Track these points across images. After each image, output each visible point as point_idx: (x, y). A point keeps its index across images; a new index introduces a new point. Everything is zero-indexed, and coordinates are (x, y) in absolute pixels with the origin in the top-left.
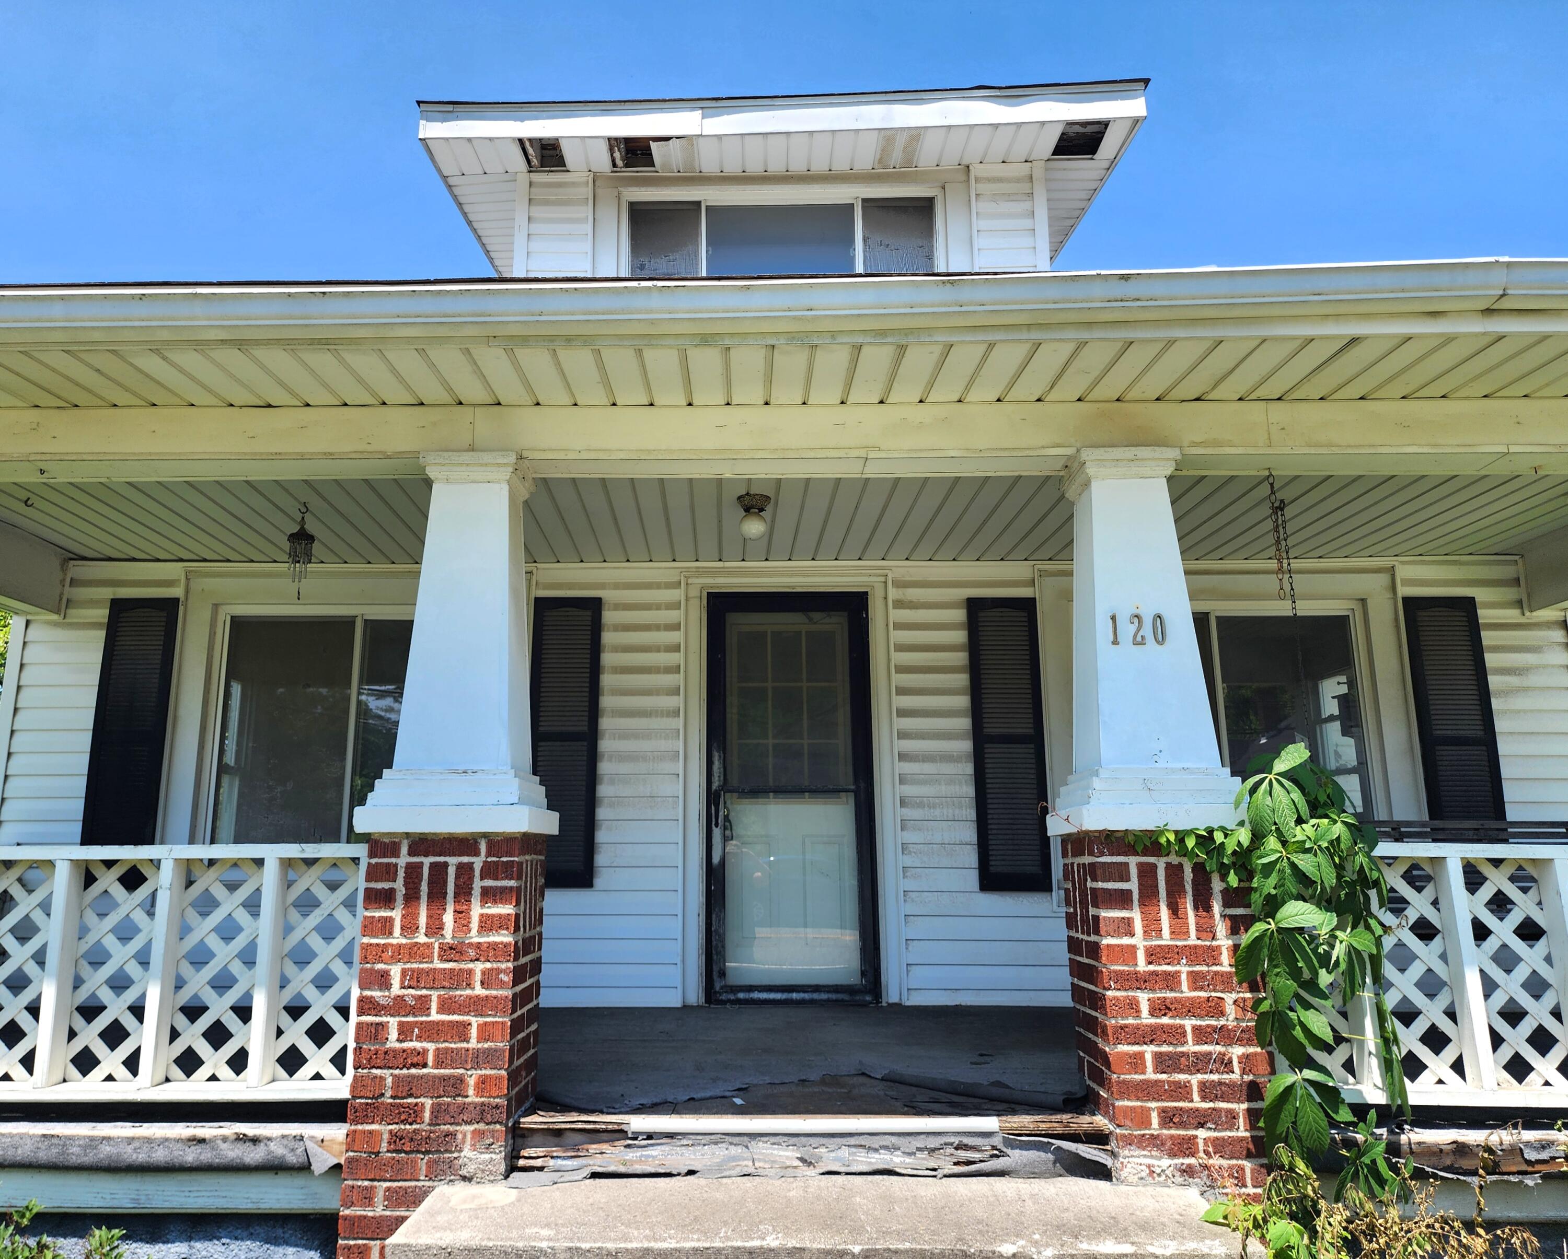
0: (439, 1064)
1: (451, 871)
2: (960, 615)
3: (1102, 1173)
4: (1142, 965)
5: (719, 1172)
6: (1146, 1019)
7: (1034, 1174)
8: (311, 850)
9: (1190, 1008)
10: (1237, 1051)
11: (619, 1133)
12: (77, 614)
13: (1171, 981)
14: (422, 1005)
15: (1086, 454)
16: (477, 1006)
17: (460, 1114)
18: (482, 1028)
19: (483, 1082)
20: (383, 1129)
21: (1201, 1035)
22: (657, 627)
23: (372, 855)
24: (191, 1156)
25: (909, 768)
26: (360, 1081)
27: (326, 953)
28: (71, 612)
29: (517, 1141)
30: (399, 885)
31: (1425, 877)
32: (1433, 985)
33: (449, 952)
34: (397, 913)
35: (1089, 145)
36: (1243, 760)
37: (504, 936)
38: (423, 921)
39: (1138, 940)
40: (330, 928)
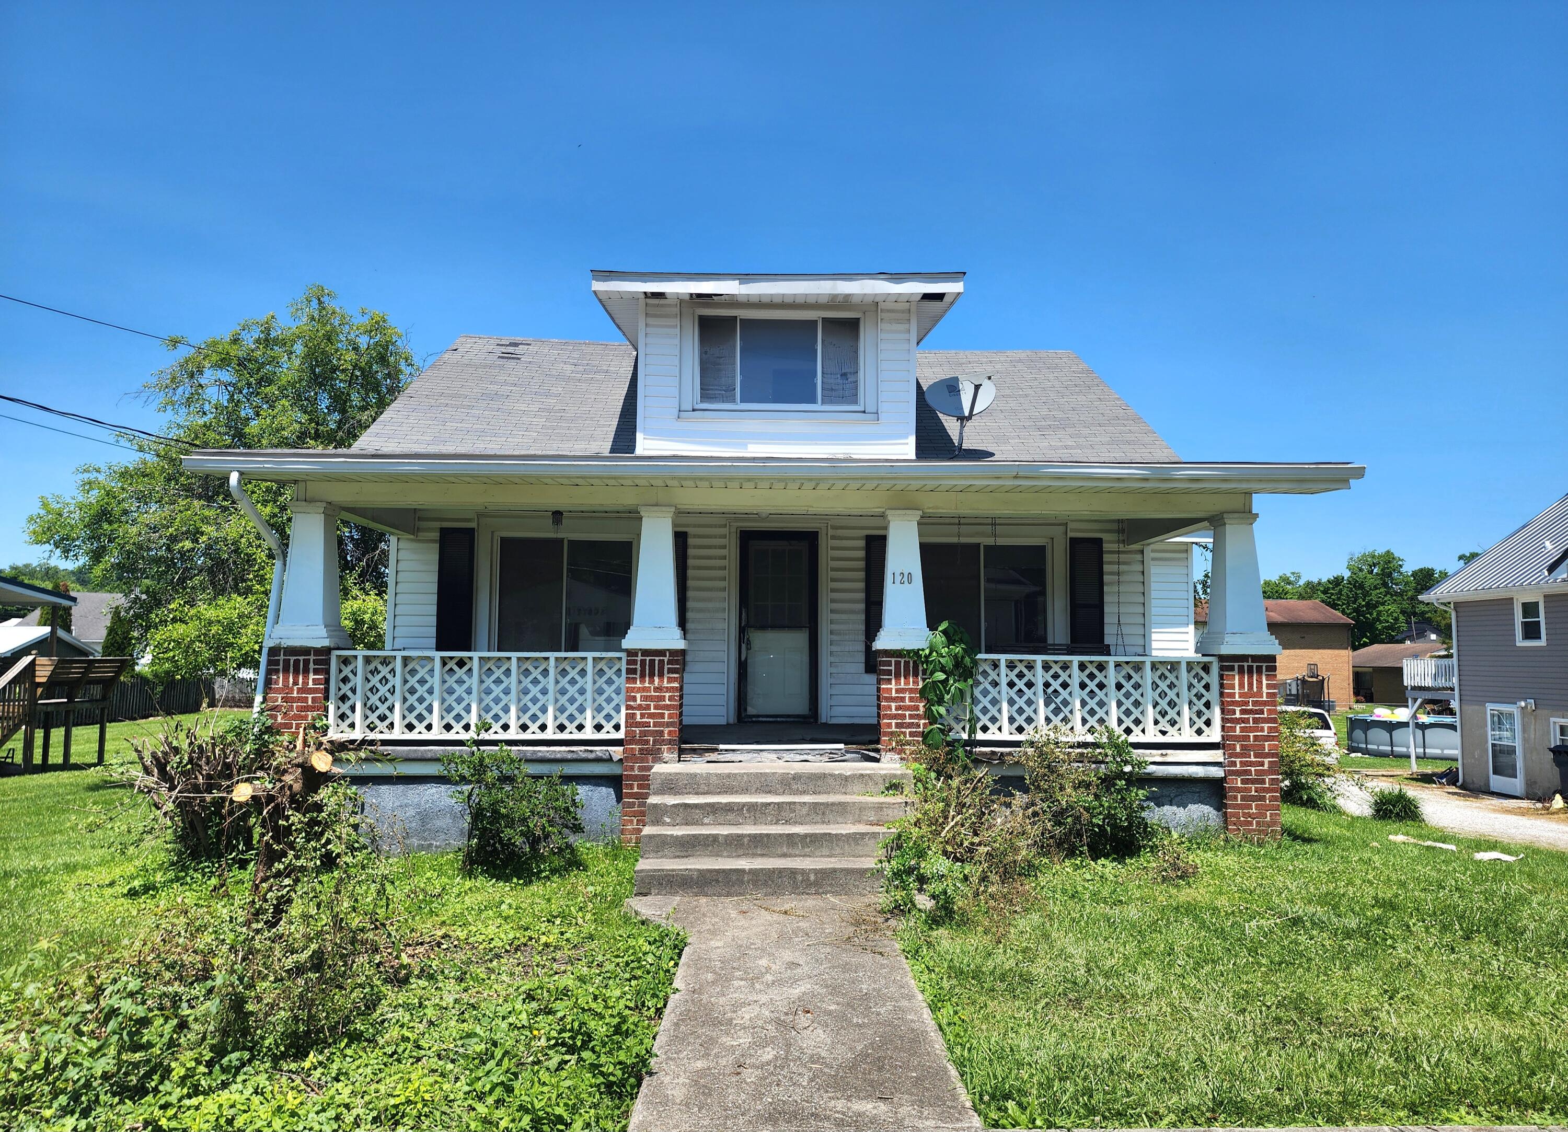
0: (654, 726)
1: (657, 662)
2: (862, 543)
3: (877, 760)
4: (894, 695)
5: (749, 761)
6: (894, 711)
7: (854, 760)
8: (604, 654)
9: (908, 708)
10: (922, 722)
11: (717, 750)
12: (423, 535)
13: (903, 699)
14: (648, 707)
15: (888, 512)
16: (667, 707)
17: (663, 742)
18: (669, 714)
19: (670, 732)
20: (637, 747)
21: (911, 717)
22: (715, 547)
23: (628, 656)
24: (569, 756)
25: (835, 616)
26: (626, 732)
27: (609, 691)
28: (420, 534)
29: (681, 752)
30: (638, 666)
31: (995, 665)
32: (994, 702)
33: (657, 689)
34: (638, 676)
35: (940, 297)
36: (932, 626)
37: (676, 685)
38: (647, 679)
39: (893, 686)
40: (610, 682)
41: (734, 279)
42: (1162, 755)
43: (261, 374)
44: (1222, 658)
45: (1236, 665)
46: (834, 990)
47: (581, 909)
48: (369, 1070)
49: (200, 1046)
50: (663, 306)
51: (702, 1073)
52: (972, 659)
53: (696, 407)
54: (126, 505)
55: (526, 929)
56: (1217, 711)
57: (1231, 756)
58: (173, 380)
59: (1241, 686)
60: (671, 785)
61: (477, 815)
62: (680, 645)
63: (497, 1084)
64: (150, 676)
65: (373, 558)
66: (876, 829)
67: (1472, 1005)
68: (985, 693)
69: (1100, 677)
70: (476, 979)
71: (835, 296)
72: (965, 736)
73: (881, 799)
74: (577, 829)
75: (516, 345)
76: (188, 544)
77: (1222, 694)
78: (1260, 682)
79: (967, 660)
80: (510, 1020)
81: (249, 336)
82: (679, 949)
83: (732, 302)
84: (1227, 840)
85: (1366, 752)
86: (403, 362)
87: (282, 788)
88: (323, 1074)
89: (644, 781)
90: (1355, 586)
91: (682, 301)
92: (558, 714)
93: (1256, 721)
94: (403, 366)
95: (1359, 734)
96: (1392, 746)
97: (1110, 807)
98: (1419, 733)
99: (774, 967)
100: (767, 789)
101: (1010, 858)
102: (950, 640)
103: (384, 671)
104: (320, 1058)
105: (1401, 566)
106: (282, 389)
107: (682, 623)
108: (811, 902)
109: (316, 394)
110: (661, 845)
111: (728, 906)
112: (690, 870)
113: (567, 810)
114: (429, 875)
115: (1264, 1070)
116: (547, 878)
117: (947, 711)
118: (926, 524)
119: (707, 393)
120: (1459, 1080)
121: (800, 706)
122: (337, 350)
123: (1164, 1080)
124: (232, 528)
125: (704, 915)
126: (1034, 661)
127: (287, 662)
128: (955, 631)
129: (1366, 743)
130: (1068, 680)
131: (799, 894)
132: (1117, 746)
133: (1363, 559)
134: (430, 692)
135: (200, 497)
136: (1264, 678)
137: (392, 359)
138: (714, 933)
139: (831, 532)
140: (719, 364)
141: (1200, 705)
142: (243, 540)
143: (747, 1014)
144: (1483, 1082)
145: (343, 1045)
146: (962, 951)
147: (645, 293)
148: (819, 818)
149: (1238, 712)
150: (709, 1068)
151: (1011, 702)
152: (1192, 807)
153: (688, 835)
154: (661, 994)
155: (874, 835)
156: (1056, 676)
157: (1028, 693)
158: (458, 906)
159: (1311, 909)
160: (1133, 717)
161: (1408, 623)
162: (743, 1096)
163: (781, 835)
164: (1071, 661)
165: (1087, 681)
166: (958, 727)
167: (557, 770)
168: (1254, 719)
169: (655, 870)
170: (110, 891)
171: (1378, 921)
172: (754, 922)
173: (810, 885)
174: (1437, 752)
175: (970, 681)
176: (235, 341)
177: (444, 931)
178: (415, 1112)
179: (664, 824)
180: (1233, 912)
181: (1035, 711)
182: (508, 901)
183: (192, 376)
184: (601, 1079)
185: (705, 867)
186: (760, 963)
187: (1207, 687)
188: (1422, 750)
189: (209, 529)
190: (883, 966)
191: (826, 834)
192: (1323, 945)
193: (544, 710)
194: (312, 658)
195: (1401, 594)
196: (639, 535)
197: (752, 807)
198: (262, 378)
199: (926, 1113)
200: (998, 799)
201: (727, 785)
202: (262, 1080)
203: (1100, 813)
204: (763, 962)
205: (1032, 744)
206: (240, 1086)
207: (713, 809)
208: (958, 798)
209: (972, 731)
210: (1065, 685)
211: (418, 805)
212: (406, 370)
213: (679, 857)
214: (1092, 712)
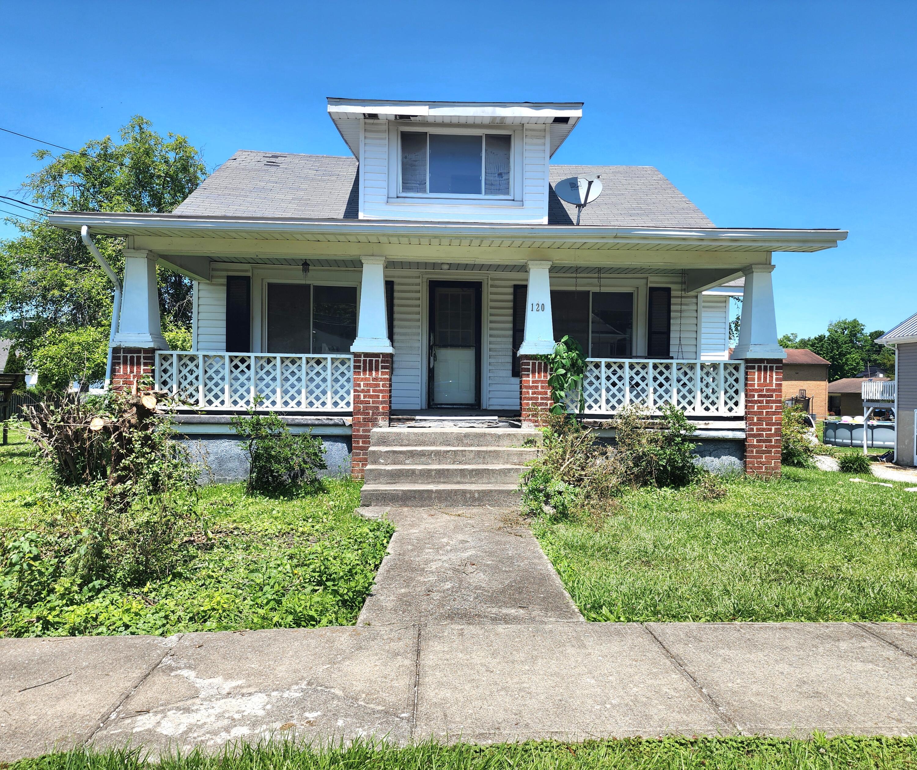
0: (373, 403)
1: (374, 362)
2: (511, 290)
3: (519, 427)
4: (531, 384)
5: (435, 427)
6: (531, 395)
7: (504, 427)
8: (338, 356)
9: (540, 393)
10: (549, 402)
11: (414, 420)
12: (215, 281)
13: (537, 387)
14: (368, 391)
15: (529, 262)
16: (381, 391)
17: (379, 414)
18: (383, 396)
19: (383, 407)
20: (361, 417)
21: (542, 399)
23: (355, 357)
24: (317, 422)
25: (492, 339)
26: (355, 407)
27: (342, 380)
28: (214, 280)
29: (391, 420)
30: (362, 364)
31: (597, 366)
32: (597, 390)
33: (374, 379)
34: (361, 370)
35: (565, 120)
36: (557, 339)
37: (387, 376)
38: (368, 372)
39: (531, 379)
40: (343, 374)
41: (425, 105)
42: (706, 424)
43: (102, 178)
44: (747, 361)
45: (756, 365)
46: (491, 554)
47: (325, 514)
48: (187, 593)
49: (74, 575)
50: (376, 124)
51: (405, 595)
52: (583, 361)
53: (400, 195)
54: (13, 267)
55: (290, 524)
56: (742, 395)
57: (750, 425)
58: (42, 181)
59: (759, 379)
60: (383, 440)
61: (256, 457)
62: (389, 350)
63: (271, 600)
64: (36, 392)
65: (182, 304)
66: (517, 467)
67: (902, 564)
68: (591, 384)
69: (667, 373)
70: (256, 548)
71: (494, 118)
72: (577, 412)
73: (522, 449)
74: (323, 467)
75: (276, 157)
76: (56, 293)
77: (746, 385)
78: (771, 377)
79: (580, 361)
80: (279, 569)
81: (92, 152)
82: (389, 534)
83: (424, 121)
84: (746, 478)
85: (835, 444)
86: (199, 171)
87: (124, 421)
88: (156, 595)
89: (366, 438)
90: (832, 342)
91: (389, 121)
92: (309, 395)
93: (767, 402)
94: (199, 174)
95: (830, 432)
96: (852, 439)
97: (670, 454)
98: (870, 431)
99: (451, 542)
100: (447, 443)
101: (605, 484)
102: (569, 347)
103: (191, 366)
104: (154, 586)
105: (863, 329)
106: (117, 189)
107: (391, 336)
108: (475, 510)
109: (140, 193)
110: (378, 475)
111: (423, 513)
112: (397, 490)
113: (315, 454)
114: (224, 495)
115: (767, 596)
116: (303, 497)
117: (566, 395)
118: (554, 277)
119: (406, 187)
120: (892, 601)
121: (468, 398)
122: (153, 162)
123: (703, 600)
124: (86, 282)
125: (406, 517)
126: (624, 363)
127: (125, 358)
128: (573, 343)
129: (835, 438)
130: (645, 376)
131: (467, 506)
132: (676, 416)
133: (838, 325)
134: (223, 379)
135: (63, 262)
136: (774, 374)
137: (191, 170)
138: (412, 526)
139: (490, 282)
140: (414, 166)
141: (731, 392)
142: (94, 290)
143: (434, 566)
144: (908, 602)
145: (169, 579)
146: (574, 536)
147: (364, 114)
148: (481, 460)
149: (756, 396)
150: (409, 592)
151: (608, 390)
152: (724, 458)
153: (396, 470)
154: (378, 557)
155: (517, 470)
156: (637, 373)
157: (619, 384)
158: (245, 511)
159: (798, 515)
160: (687, 400)
161: (866, 367)
162: (431, 606)
163: (456, 470)
164: (648, 363)
165: (658, 376)
166: (572, 406)
167: (308, 431)
168: (766, 400)
169: (374, 490)
170: (12, 504)
171: (842, 520)
172: (439, 520)
173: (474, 499)
174: (880, 443)
175: (581, 376)
176: (83, 155)
177: (235, 525)
178: (217, 615)
179: (380, 464)
180: (749, 516)
181: (623, 396)
182: (277, 509)
183: (55, 179)
184: (339, 598)
185: (407, 489)
186: (443, 540)
187: (737, 380)
188: (871, 442)
189: (70, 283)
190: (522, 542)
191: (485, 469)
192: (806, 534)
193: (299, 392)
194: (142, 355)
195: (861, 348)
196: (361, 283)
197: (438, 453)
198: (103, 182)
199: (550, 614)
200: (598, 448)
201: (421, 440)
202: (116, 596)
203: (664, 459)
204: (445, 540)
205: (621, 416)
206: (101, 600)
207: (412, 454)
208: (572, 446)
209: (582, 408)
210: (643, 379)
211: (217, 453)
212: (202, 177)
213: (389, 483)
214: (661, 397)
